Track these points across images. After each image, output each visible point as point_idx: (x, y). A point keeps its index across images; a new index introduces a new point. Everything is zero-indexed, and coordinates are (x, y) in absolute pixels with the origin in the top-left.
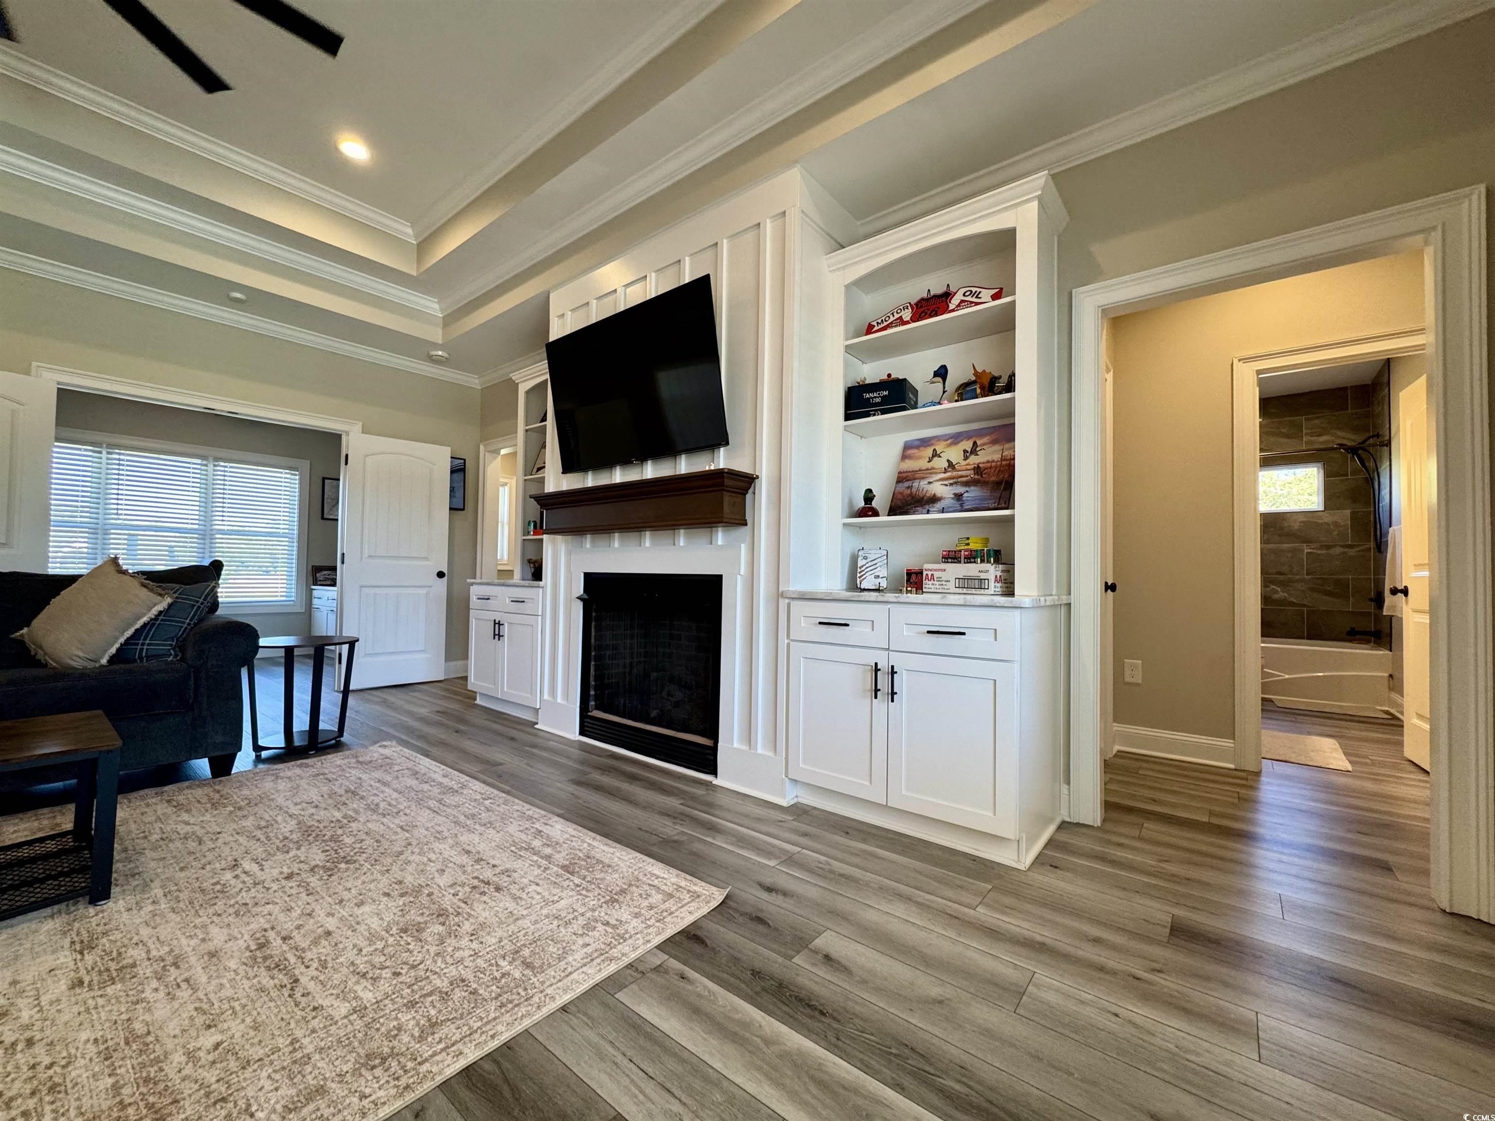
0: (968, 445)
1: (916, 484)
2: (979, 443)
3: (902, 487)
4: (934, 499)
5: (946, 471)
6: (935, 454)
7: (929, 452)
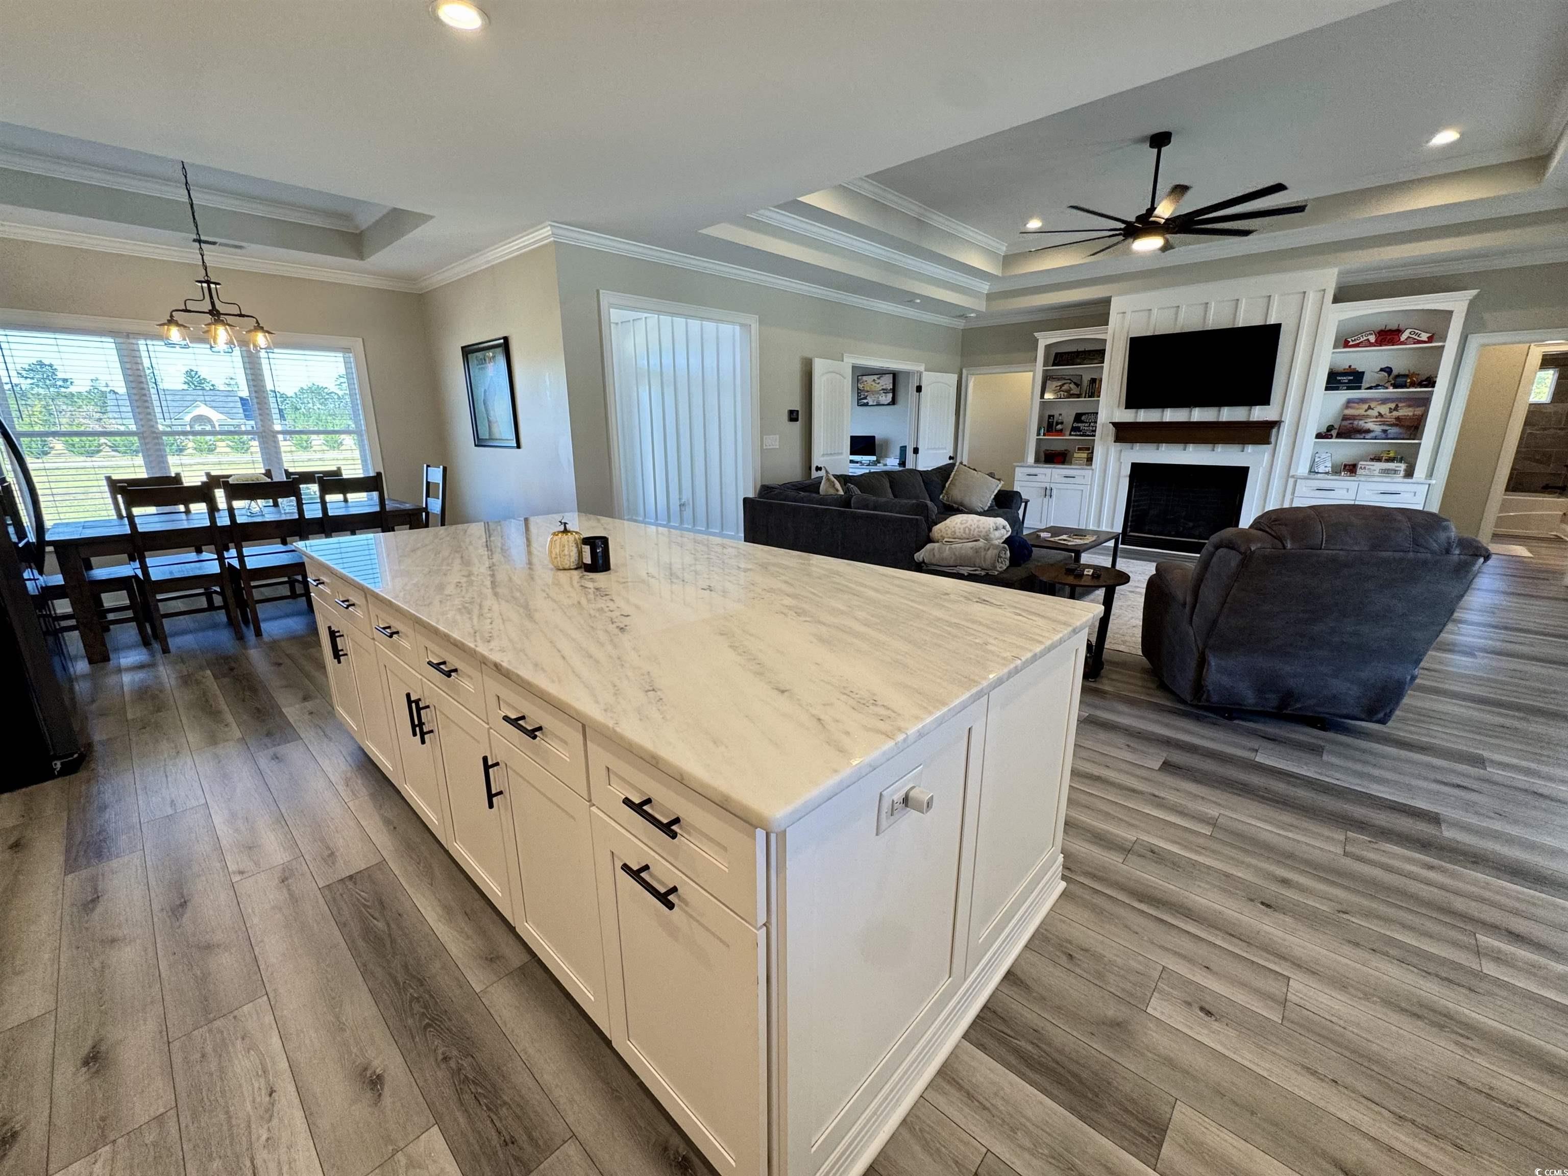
0: (1393, 406)
1: (1356, 422)
2: (1400, 405)
3: (1346, 423)
4: (1368, 431)
5: (1377, 417)
6: (1370, 408)
7: (1366, 406)
